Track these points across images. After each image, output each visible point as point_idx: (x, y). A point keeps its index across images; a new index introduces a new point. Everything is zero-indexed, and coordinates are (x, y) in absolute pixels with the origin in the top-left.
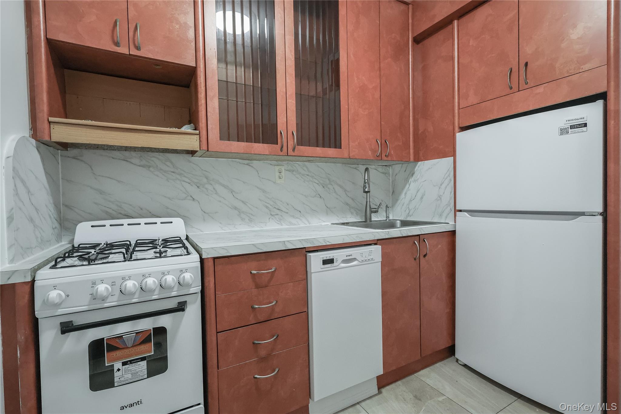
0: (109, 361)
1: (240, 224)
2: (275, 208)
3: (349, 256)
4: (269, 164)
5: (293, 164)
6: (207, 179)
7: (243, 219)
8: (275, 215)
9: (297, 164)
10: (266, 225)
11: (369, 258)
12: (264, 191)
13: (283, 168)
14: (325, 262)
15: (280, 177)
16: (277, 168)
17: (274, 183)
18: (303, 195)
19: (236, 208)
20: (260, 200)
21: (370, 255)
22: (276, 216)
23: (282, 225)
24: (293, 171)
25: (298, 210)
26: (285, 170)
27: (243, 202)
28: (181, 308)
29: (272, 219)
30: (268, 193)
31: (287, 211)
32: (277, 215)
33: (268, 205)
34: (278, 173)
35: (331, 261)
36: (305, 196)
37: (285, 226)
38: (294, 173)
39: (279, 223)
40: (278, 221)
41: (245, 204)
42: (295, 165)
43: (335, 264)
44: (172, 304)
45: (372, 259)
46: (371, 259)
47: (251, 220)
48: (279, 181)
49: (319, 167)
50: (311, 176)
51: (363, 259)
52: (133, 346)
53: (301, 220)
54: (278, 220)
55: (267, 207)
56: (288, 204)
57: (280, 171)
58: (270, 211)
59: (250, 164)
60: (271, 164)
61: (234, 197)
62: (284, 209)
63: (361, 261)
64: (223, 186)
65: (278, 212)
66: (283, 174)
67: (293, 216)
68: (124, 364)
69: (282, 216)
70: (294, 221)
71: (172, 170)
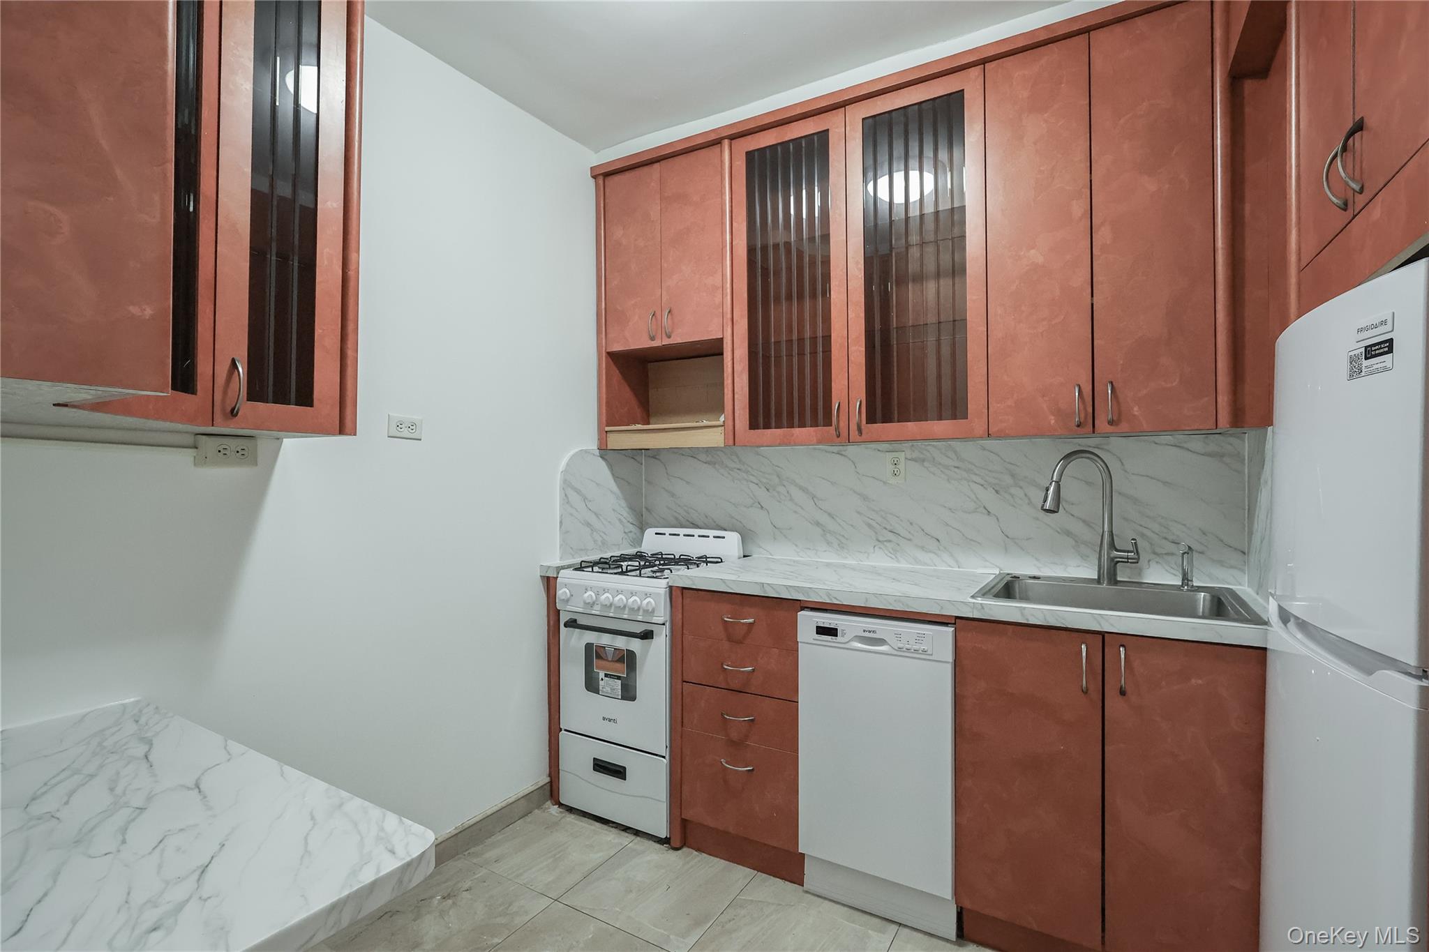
0: (597, 668)
1: (825, 551)
2: (886, 529)
3: (870, 632)
4: (875, 449)
5: (923, 446)
6: (779, 478)
7: (829, 543)
8: (886, 541)
9: (933, 446)
10: (868, 558)
11: (915, 647)
12: (865, 498)
13: (902, 456)
14: (822, 631)
15: (895, 472)
16: (890, 456)
17: (885, 483)
18: (945, 507)
19: (818, 524)
20: (858, 513)
21: (920, 641)
22: (888, 544)
23: (898, 561)
24: (923, 460)
25: (932, 537)
26: (906, 458)
27: (829, 514)
28: (647, 635)
29: (880, 548)
30: (873, 501)
31: (909, 536)
32: (890, 541)
33: (871, 522)
34: (891, 466)
35: (832, 632)
36: (950, 509)
37: (904, 565)
38: (926, 464)
39: (893, 557)
40: (890, 552)
41: (833, 518)
42: (929, 448)
43: (839, 638)
44: (638, 629)
45: (924, 651)
46: (922, 651)
47: (842, 546)
48: (893, 481)
49: (984, 449)
50: (965, 470)
51: (901, 645)
52: (611, 661)
53: (938, 556)
54: (892, 552)
55: (869, 526)
56: (911, 524)
57: (896, 462)
58: (876, 533)
59: (843, 453)
60: (879, 450)
61: (817, 506)
62: (903, 532)
63: (896, 648)
64: (801, 488)
65: (891, 537)
66: (901, 466)
67: (922, 548)
68: (606, 675)
69: (898, 545)
70: (920, 555)
71: (738, 467)
